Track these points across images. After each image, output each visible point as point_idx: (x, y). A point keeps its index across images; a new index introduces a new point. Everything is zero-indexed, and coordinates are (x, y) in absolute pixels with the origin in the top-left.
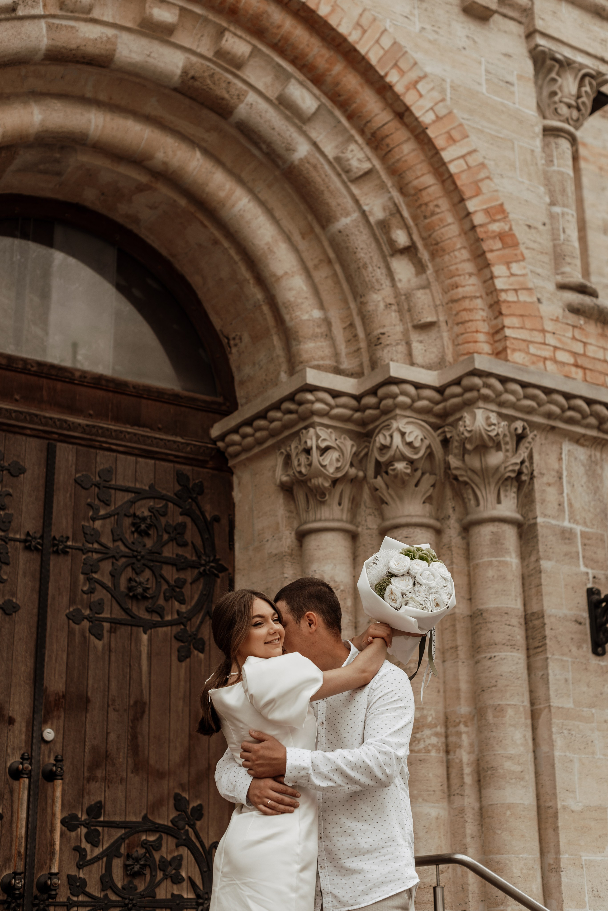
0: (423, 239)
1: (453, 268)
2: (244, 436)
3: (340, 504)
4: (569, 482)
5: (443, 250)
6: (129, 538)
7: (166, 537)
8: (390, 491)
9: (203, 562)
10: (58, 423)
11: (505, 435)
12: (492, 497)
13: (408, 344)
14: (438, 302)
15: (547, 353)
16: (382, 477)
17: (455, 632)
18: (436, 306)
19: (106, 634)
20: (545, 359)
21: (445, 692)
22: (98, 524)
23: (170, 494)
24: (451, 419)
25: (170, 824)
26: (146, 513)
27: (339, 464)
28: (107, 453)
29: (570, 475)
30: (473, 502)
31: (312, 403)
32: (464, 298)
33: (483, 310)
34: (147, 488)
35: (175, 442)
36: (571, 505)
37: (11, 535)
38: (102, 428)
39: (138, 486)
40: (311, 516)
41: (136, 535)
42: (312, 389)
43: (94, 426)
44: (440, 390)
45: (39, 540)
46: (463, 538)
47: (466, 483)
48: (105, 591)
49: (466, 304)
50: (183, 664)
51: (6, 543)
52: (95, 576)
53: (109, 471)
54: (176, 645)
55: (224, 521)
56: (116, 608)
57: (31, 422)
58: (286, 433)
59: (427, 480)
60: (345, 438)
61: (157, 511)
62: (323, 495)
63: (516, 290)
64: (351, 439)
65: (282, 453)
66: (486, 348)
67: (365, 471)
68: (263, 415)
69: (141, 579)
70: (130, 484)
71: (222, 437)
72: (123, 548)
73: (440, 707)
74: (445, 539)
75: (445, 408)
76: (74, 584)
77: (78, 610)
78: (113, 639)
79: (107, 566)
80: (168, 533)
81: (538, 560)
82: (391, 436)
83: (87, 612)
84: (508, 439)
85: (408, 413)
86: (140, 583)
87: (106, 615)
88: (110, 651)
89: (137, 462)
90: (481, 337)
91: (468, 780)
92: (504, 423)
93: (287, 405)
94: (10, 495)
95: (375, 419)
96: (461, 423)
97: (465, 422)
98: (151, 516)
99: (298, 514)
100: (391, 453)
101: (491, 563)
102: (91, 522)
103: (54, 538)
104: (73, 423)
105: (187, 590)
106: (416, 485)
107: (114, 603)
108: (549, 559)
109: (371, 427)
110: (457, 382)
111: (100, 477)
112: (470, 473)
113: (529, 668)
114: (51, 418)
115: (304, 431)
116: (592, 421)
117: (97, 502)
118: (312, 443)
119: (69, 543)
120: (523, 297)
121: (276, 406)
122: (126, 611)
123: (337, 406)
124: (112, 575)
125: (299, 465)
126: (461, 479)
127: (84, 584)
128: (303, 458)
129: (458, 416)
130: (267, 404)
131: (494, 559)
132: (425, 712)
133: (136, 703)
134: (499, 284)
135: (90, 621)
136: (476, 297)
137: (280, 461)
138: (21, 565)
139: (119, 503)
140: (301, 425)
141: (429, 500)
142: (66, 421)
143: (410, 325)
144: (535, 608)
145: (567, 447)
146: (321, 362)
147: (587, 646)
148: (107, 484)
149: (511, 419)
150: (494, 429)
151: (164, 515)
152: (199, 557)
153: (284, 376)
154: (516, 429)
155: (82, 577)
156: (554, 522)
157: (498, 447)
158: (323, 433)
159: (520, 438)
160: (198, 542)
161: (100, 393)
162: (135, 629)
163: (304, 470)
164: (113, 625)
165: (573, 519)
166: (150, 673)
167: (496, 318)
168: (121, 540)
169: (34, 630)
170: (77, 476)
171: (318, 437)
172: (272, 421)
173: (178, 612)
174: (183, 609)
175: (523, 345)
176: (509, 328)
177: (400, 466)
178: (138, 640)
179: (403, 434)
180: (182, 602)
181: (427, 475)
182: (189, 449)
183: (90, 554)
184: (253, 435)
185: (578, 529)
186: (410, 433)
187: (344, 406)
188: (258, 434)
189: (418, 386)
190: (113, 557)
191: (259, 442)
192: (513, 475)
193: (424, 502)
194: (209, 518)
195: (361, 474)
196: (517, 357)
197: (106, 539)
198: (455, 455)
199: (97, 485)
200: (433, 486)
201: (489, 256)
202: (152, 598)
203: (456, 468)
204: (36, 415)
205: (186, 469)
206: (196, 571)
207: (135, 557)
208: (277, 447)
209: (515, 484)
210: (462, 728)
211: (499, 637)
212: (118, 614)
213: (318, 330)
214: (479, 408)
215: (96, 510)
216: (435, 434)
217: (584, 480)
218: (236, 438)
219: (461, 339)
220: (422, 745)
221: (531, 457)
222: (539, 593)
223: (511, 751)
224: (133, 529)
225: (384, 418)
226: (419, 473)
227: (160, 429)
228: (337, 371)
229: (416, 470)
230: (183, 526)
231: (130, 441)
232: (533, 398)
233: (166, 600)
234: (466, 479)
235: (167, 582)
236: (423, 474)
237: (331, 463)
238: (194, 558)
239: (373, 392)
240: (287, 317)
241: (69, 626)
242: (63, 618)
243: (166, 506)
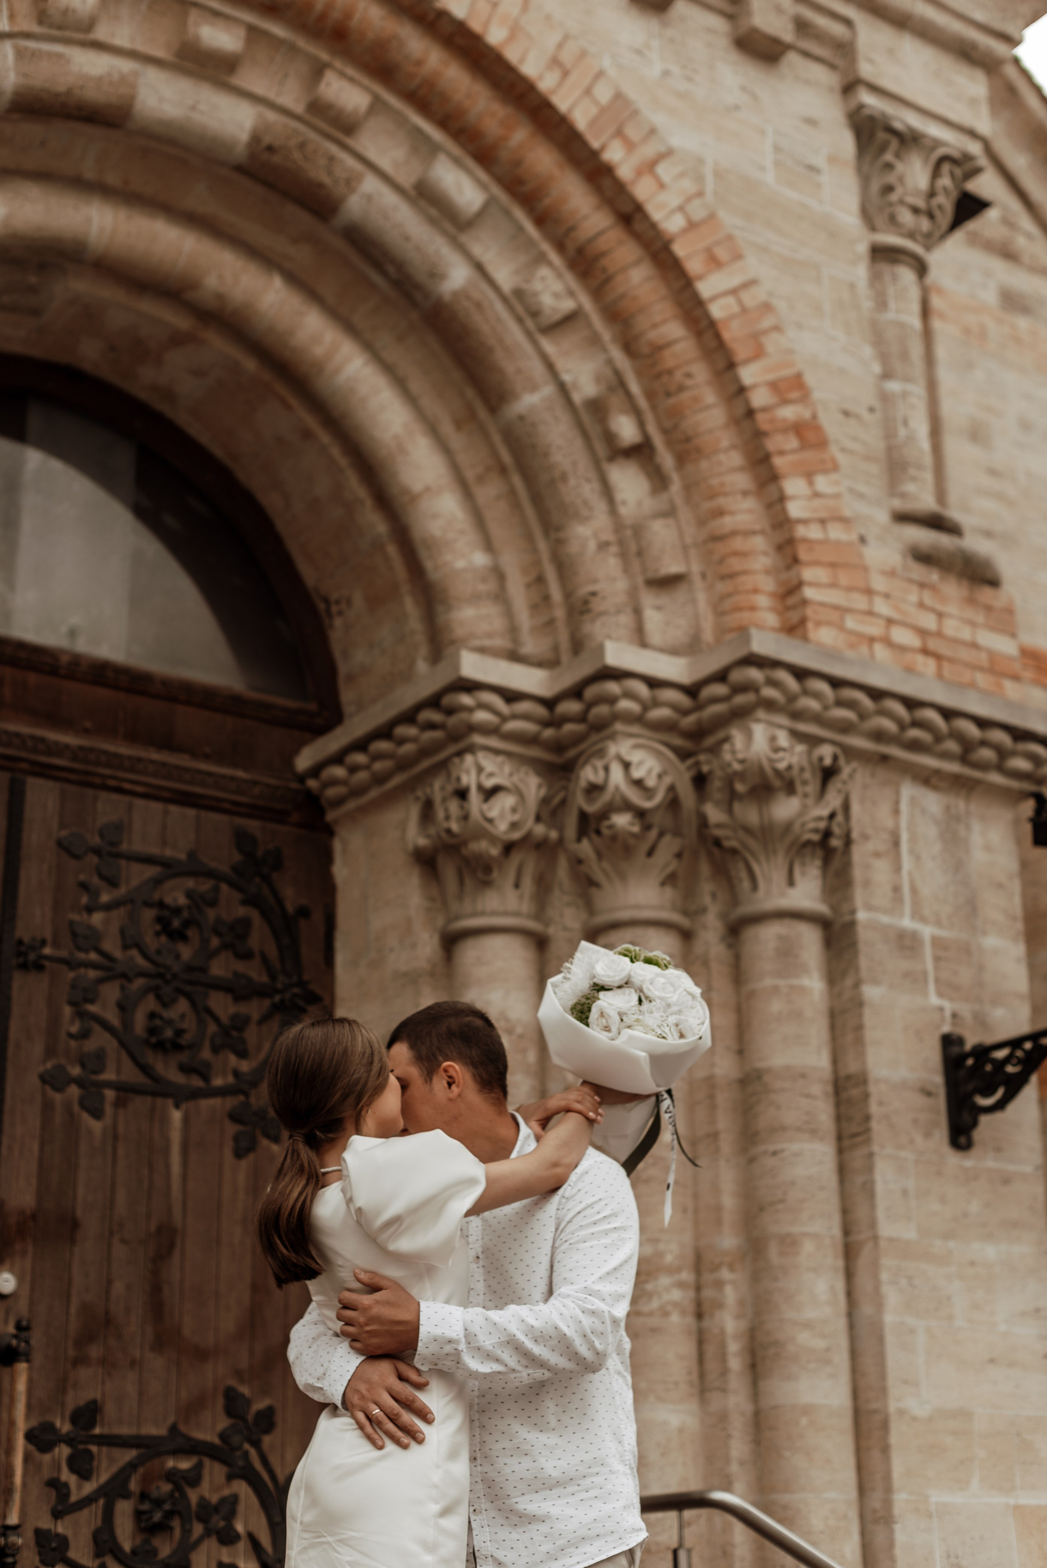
0: (665, 432)
1: (715, 482)
2: (353, 769)
3: (517, 886)
4: (912, 851)
5: (699, 450)
6: (152, 942)
7: (215, 942)
8: (605, 864)
9: (279, 986)
10: (30, 743)
11: (802, 769)
12: (778, 875)
13: (638, 612)
14: (689, 540)
15: (874, 629)
16: (590, 840)
17: (713, 1107)
18: (685, 548)
19: (109, 1110)
20: (872, 640)
21: (696, 1211)
22: (97, 918)
23: (224, 868)
24: (709, 741)
25: (217, 1441)
26: (182, 900)
27: (516, 817)
28: (115, 797)
29: (913, 839)
30: (746, 884)
31: (470, 710)
32: (734, 533)
33: (765, 554)
34: (183, 856)
35: (233, 779)
36: (914, 891)
38: (105, 752)
39: (168, 852)
40: (467, 906)
41: (163, 939)
42: (471, 686)
43: (91, 750)
44: (692, 691)
46: (730, 946)
47: (734, 852)
48: (107, 1036)
49: (738, 543)
50: (244, 1164)
52: (92, 1008)
53: (118, 828)
54: (232, 1129)
55: (318, 916)
56: (127, 1064)
58: (426, 764)
59: (668, 846)
60: (527, 773)
61: (200, 897)
62: (488, 869)
63: (823, 522)
64: (539, 773)
65: (417, 799)
66: (771, 619)
67: (561, 829)
68: (385, 732)
69: (172, 1014)
70: (154, 850)
71: (316, 771)
72: (140, 961)
73: (688, 1237)
74: (699, 947)
75: (699, 723)
76: (54, 1021)
77: (60, 1068)
78: (120, 1119)
79: (111, 992)
80: (218, 934)
81: (857, 984)
82: (607, 769)
83: (76, 1071)
84: (807, 775)
85: (635, 729)
86: (170, 1022)
87: (109, 1075)
88: (115, 1137)
89: (166, 813)
90: (763, 601)
91: (735, 1364)
92: (800, 748)
93: (428, 715)
95: (578, 739)
96: (726, 747)
97: (733, 745)
98: (189, 907)
99: (445, 903)
100: (606, 797)
101: (776, 990)
102: (85, 915)
103: (20, 942)
104: (56, 743)
105: (251, 1034)
106: (650, 853)
107: (125, 1057)
108: (876, 982)
109: (571, 753)
110: (721, 676)
111: (102, 836)
112: (741, 834)
113: (842, 1170)
114: (17, 735)
115: (456, 760)
116: (952, 746)
117: (96, 880)
118: (469, 779)
119: (47, 951)
120: (836, 533)
121: (409, 717)
122: (145, 1069)
123: (515, 717)
124: (122, 1007)
125: (447, 818)
126: (727, 844)
127: (72, 1022)
128: (454, 806)
129: (721, 735)
130: (392, 713)
131: (782, 983)
132: (662, 1246)
133: (159, 1229)
134: (795, 509)
135: (80, 1087)
136: (754, 533)
137: (414, 812)
139: (135, 882)
140: (452, 749)
141: (670, 880)
142: (43, 740)
143: (640, 580)
144: (851, 1066)
145: (908, 791)
146: (487, 643)
147: (942, 1133)
148: (113, 850)
149: (813, 741)
150: (782, 759)
151: (213, 903)
152: (273, 977)
153: (422, 666)
154: (821, 759)
155: (67, 1010)
156: (885, 919)
157: (790, 788)
158: (489, 763)
159: (828, 774)
160: (272, 952)
161: (103, 693)
162: (159, 1101)
163: (455, 827)
164: (121, 1093)
165: (917, 914)
166: (185, 1177)
167: (788, 567)
168: (138, 946)
170: (64, 833)
171: (480, 769)
172: (401, 742)
173: (236, 1073)
174: (245, 1066)
175: (834, 616)
176: (812, 584)
177: (622, 820)
178: (165, 1121)
179: (627, 766)
180: (242, 1054)
181: (667, 839)
182: (257, 790)
183: (82, 971)
184: (367, 767)
185: (927, 932)
186: (640, 763)
187: (525, 717)
188: (378, 766)
189: (653, 683)
190: (124, 976)
191: (379, 779)
192: (816, 837)
193: (663, 884)
194: (290, 908)
195: (554, 835)
196: (825, 635)
197: (112, 945)
198: (717, 803)
199: (97, 851)
200: (679, 855)
201: (778, 462)
202: (191, 1047)
203: (719, 826)
205: (253, 826)
206: (267, 1003)
207: (161, 975)
208: (409, 787)
209: (819, 853)
210: (725, 1274)
211: (790, 1117)
212: (130, 1074)
213: (482, 587)
214: (758, 721)
215: (94, 894)
216: (682, 766)
217: (937, 848)
218: (339, 772)
219: (727, 604)
220: (655, 1304)
221: (846, 807)
222: (860, 1042)
223: (810, 1314)
224: (158, 927)
225: (594, 737)
226: (653, 834)
227: (207, 757)
228: (514, 656)
229: (647, 828)
230: (246, 923)
231: (154, 775)
232: (851, 705)
233: (215, 1050)
234: (733, 843)
235: (216, 1020)
236: (661, 834)
237: (502, 815)
238: (265, 979)
239: (576, 692)
240: (429, 565)
241: (44, 1094)
242: (33, 1080)
243: (216, 889)
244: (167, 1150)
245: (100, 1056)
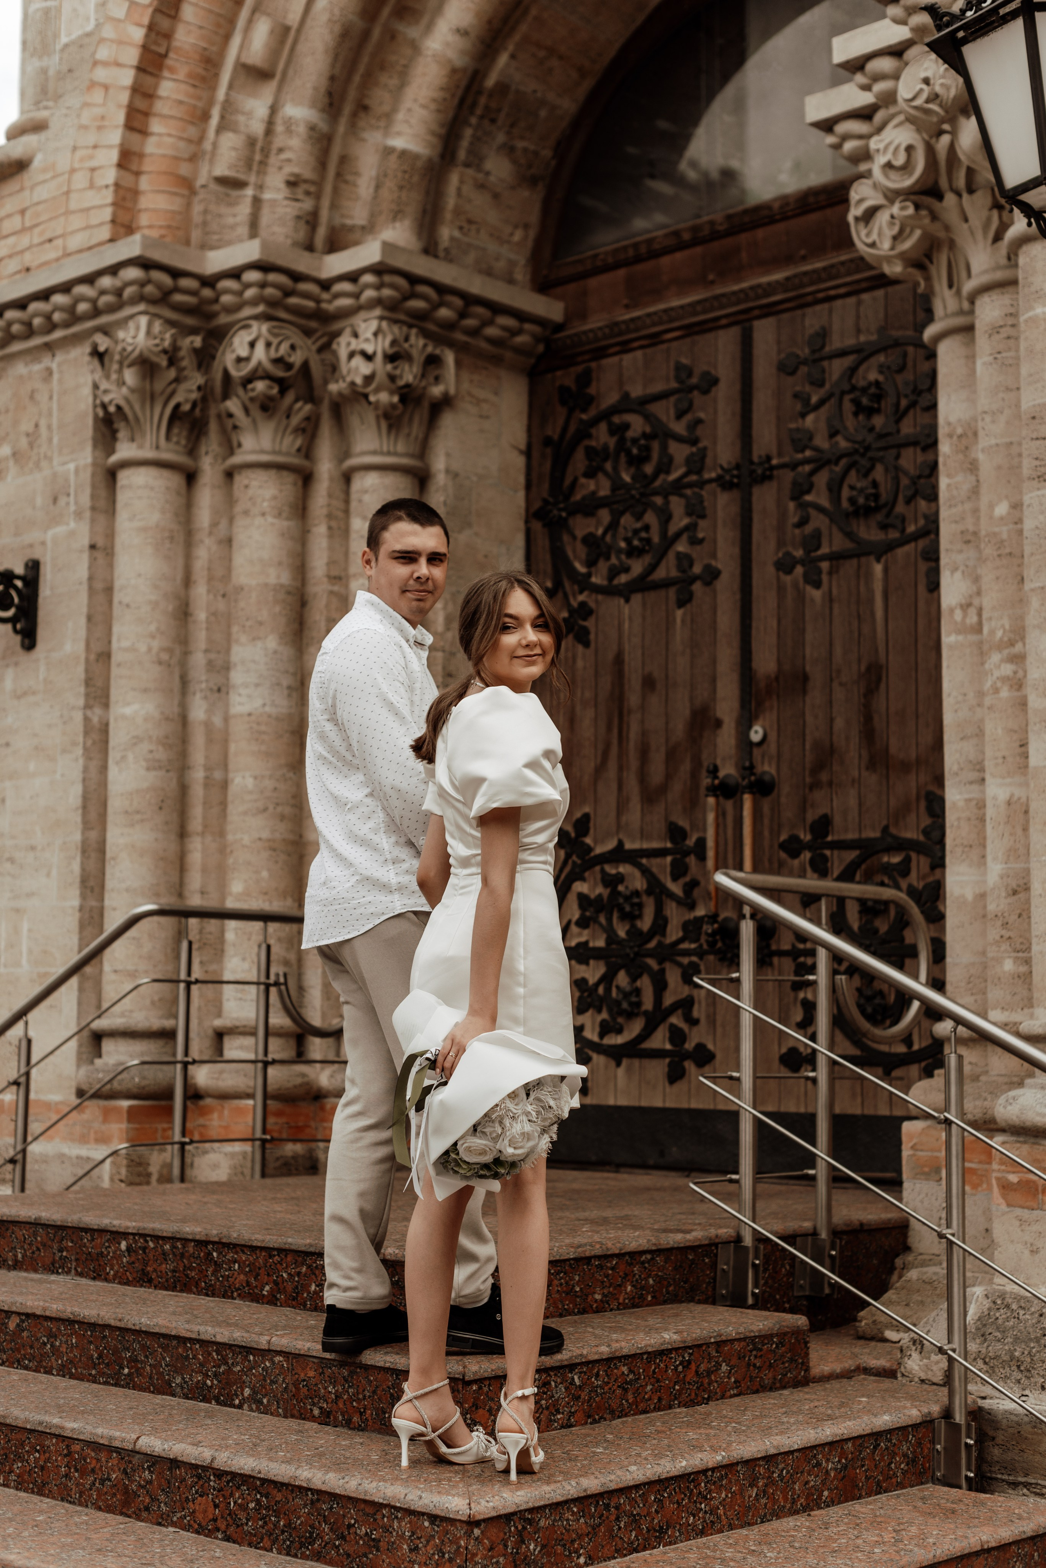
6: (851, 425)
7: (902, 404)
19: (825, 578)
22: (810, 419)
23: (908, 334)
25: (921, 838)
26: (874, 377)
28: (818, 308)
34: (875, 337)
37: (707, 476)
38: (805, 273)
39: (862, 339)
41: (860, 418)
43: (795, 276)
45: (735, 472)
48: (822, 517)
51: (701, 488)
52: (809, 498)
53: (823, 333)
54: (924, 567)
56: (838, 536)
57: (722, 307)
61: (889, 368)
69: (868, 482)
70: (851, 342)
72: (843, 444)
76: (782, 517)
77: (788, 554)
78: (834, 583)
79: (822, 479)
80: (906, 395)
83: (800, 553)
86: (863, 490)
87: (825, 550)
88: (831, 601)
89: (858, 304)
94: (699, 422)
98: (880, 379)
102: (800, 421)
103: (752, 462)
104: (769, 284)
107: (835, 530)
111: (809, 348)
117: (808, 388)
119: (775, 462)
122: (850, 535)
124: (831, 489)
127: (795, 514)
133: (869, 669)
135: (803, 565)
138: (720, 514)
139: (835, 376)
142: (759, 286)
148: (817, 356)
151: (900, 370)
155: (791, 505)
161: (814, 217)
162: (863, 560)
164: (834, 562)
166: (887, 619)
168: (839, 432)
169: (738, 597)
170: (780, 358)
173: (926, 517)
178: (869, 575)
180: (931, 498)
183: (800, 469)
190: (831, 461)
197: (821, 439)
199: (807, 362)
202: (886, 506)
204: (723, 295)
207: (856, 451)
212: (840, 543)
215: (806, 401)
224: (855, 410)
230: (932, 375)
231: (849, 274)
233: (908, 502)
235: (908, 474)
241: (778, 579)
242: (771, 570)
243: (905, 355)
244: (871, 601)
245: (817, 536)
